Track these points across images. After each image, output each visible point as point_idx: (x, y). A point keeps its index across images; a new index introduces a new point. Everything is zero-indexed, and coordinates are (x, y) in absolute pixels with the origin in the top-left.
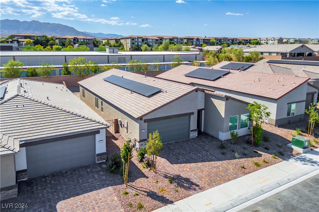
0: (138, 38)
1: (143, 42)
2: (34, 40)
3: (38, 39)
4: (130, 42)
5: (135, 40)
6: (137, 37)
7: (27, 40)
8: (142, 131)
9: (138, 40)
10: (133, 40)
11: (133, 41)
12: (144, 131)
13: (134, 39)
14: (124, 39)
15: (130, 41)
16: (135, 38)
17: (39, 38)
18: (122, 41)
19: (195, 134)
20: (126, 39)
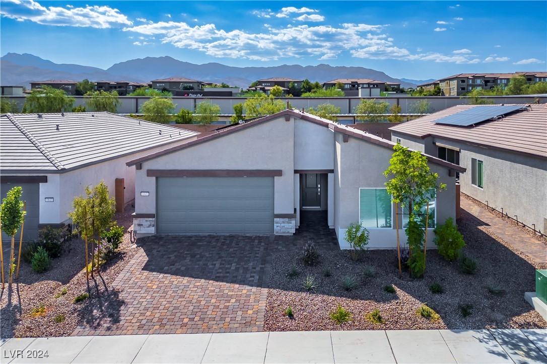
0: (475, 77)
1: (486, 85)
2: (289, 88)
3: (293, 87)
4: (456, 86)
5: (468, 82)
6: (473, 76)
7: (275, 87)
8: (143, 194)
9: (473, 81)
10: (463, 81)
11: (464, 85)
12: (147, 194)
13: (466, 80)
14: (446, 82)
15: (456, 84)
16: (468, 78)
17: (296, 84)
18: (443, 86)
19: (286, 225)
20: (448, 81)
